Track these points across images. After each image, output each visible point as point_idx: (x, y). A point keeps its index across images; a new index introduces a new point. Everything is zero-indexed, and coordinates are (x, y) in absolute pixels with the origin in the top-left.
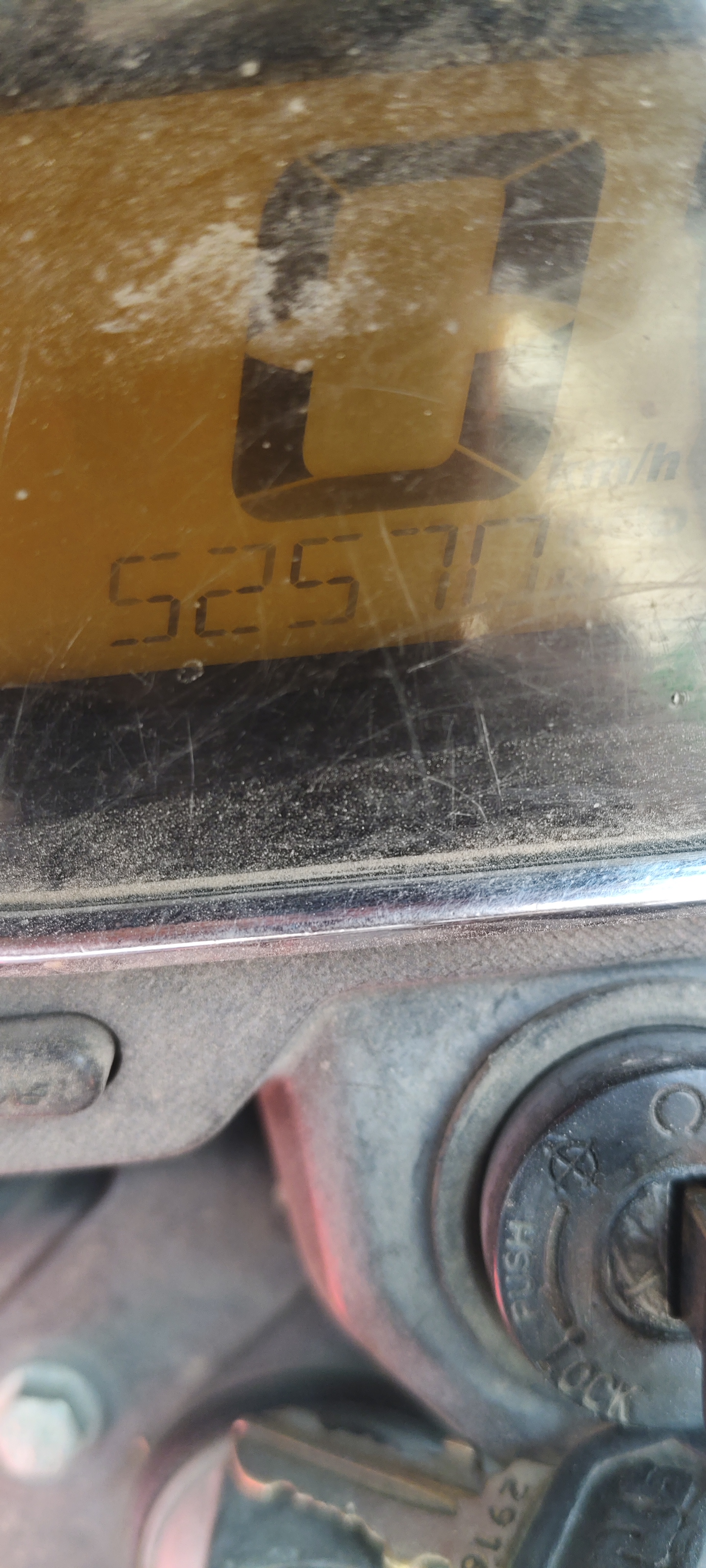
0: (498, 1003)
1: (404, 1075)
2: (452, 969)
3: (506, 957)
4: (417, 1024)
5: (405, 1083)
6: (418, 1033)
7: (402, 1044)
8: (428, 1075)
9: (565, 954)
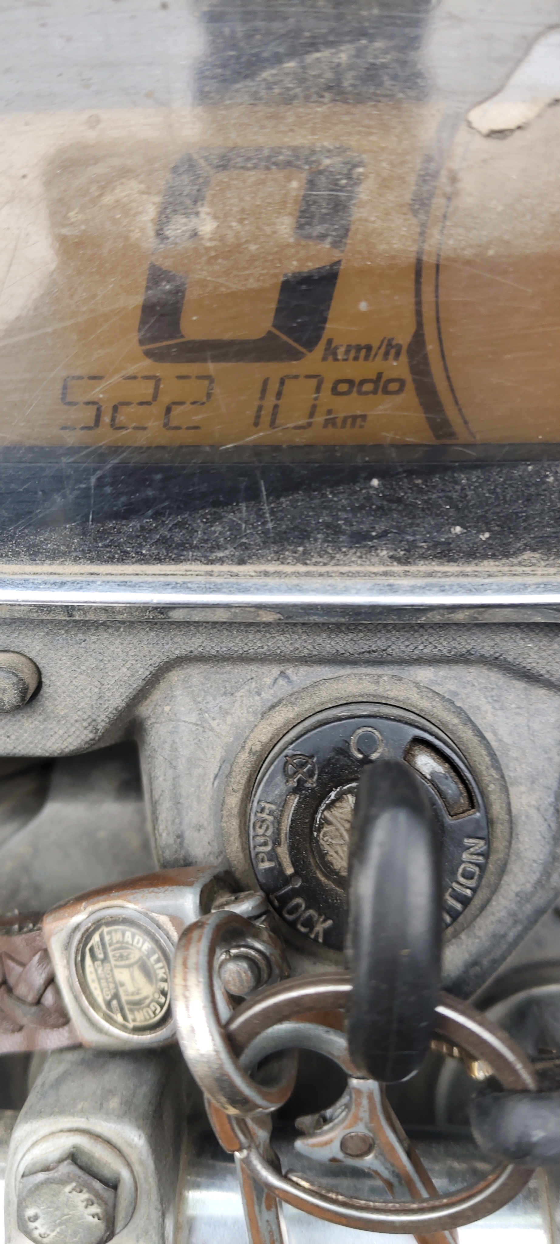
0: (276, 680)
1: (214, 719)
2: (245, 649)
3: (278, 645)
4: (225, 688)
5: (214, 724)
6: (225, 694)
7: (215, 699)
8: (229, 719)
9: (314, 647)
